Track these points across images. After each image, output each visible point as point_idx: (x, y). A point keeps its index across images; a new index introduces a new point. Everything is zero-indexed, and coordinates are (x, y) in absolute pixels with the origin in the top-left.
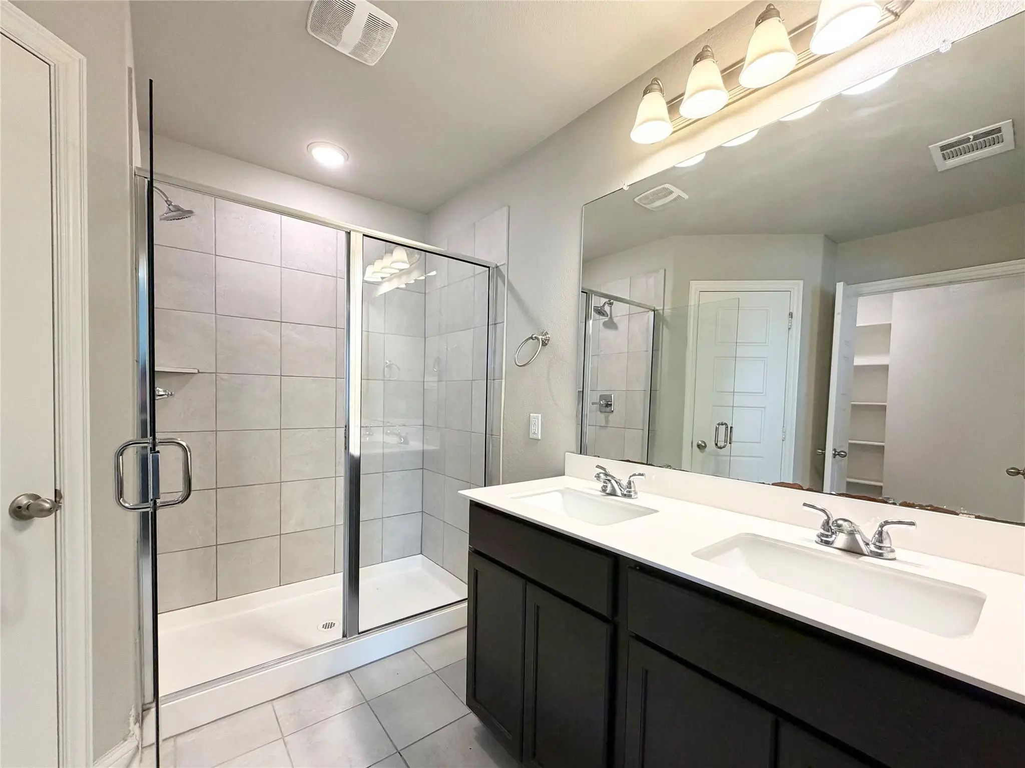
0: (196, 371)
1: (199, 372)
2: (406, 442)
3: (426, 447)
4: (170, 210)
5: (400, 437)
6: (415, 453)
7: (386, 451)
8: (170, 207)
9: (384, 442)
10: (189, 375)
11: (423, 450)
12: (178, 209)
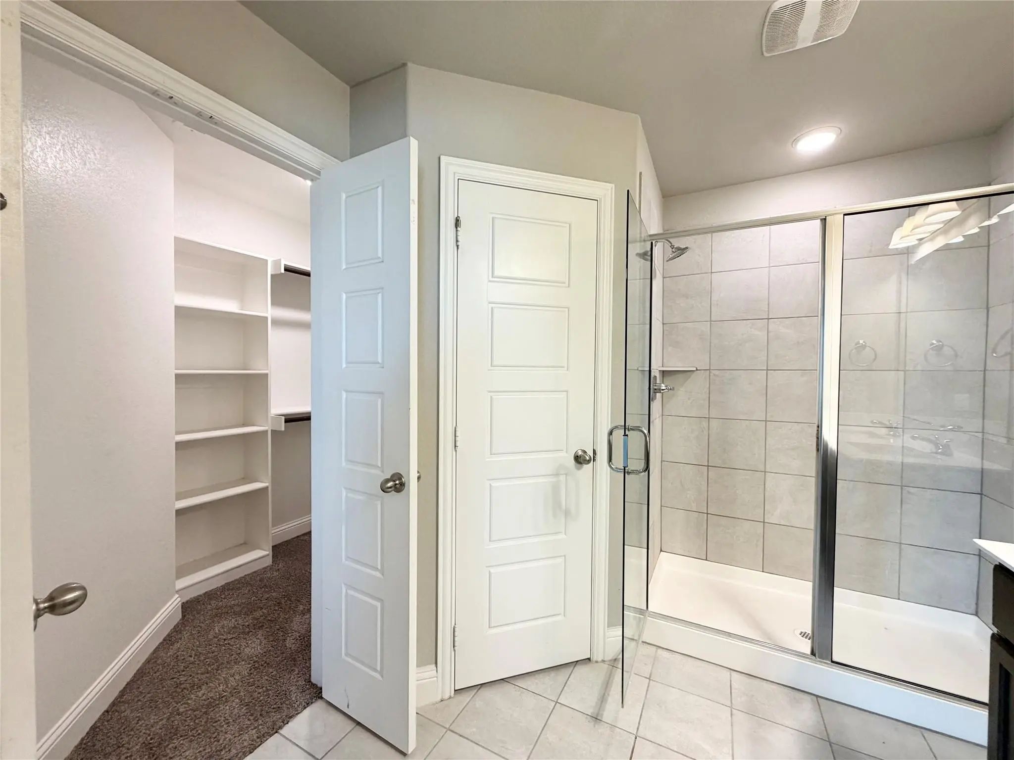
0: (695, 369)
1: (697, 370)
2: (946, 451)
3: (988, 465)
4: (673, 251)
5: (937, 445)
6: (969, 471)
7: (910, 460)
8: (673, 250)
9: (903, 447)
10: (689, 373)
11: (982, 469)
12: (679, 249)
